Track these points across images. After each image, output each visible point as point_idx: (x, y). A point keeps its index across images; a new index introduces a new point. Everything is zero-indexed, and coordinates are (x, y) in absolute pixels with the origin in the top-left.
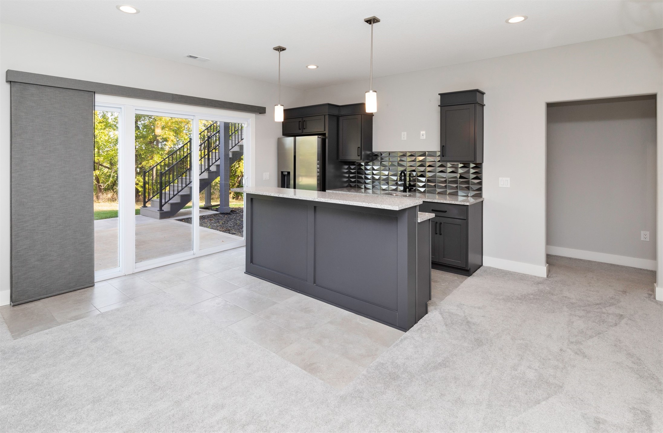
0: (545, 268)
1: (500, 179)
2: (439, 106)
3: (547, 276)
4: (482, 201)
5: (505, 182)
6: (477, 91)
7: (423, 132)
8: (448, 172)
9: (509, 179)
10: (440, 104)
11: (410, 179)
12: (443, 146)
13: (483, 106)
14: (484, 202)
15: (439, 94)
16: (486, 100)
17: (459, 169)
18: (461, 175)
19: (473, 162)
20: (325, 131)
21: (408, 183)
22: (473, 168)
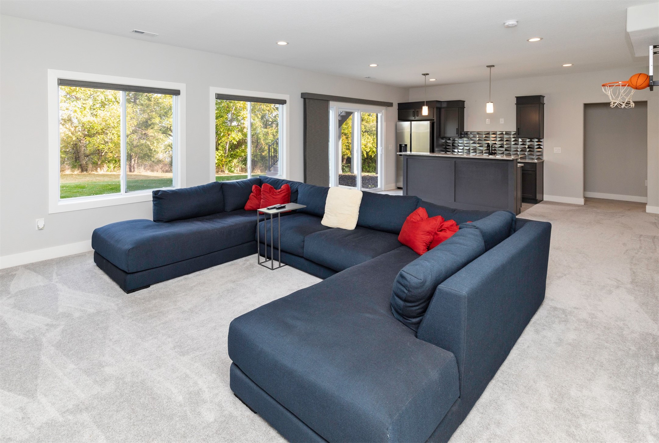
0: (583, 199)
1: (555, 148)
2: (515, 104)
3: (584, 204)
4: (543, 162)
5: (557, 150)
6: (541, 96)
7: (503, 120)
8: (520, 144)
9: (560, 148)
10: (516, 103)
11: (492, 149)
12: (519, 128)
13: (543, 104)
14: (544, 162)
15: (515, 97)
16: (546, 101)
17: (527, 142)
18: (529, 146)
19: (538, 138)
20: (433, 118)
21: (491, 151)
22: (537, 142)
